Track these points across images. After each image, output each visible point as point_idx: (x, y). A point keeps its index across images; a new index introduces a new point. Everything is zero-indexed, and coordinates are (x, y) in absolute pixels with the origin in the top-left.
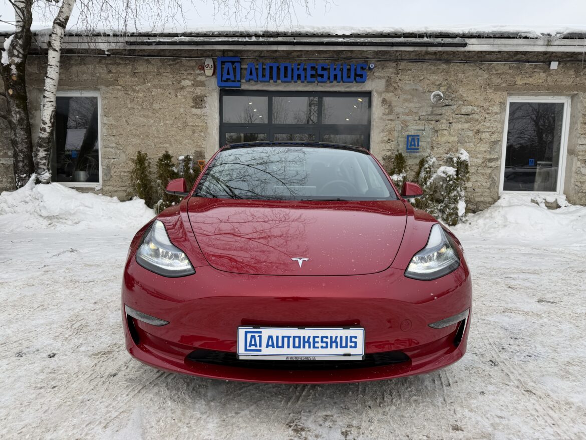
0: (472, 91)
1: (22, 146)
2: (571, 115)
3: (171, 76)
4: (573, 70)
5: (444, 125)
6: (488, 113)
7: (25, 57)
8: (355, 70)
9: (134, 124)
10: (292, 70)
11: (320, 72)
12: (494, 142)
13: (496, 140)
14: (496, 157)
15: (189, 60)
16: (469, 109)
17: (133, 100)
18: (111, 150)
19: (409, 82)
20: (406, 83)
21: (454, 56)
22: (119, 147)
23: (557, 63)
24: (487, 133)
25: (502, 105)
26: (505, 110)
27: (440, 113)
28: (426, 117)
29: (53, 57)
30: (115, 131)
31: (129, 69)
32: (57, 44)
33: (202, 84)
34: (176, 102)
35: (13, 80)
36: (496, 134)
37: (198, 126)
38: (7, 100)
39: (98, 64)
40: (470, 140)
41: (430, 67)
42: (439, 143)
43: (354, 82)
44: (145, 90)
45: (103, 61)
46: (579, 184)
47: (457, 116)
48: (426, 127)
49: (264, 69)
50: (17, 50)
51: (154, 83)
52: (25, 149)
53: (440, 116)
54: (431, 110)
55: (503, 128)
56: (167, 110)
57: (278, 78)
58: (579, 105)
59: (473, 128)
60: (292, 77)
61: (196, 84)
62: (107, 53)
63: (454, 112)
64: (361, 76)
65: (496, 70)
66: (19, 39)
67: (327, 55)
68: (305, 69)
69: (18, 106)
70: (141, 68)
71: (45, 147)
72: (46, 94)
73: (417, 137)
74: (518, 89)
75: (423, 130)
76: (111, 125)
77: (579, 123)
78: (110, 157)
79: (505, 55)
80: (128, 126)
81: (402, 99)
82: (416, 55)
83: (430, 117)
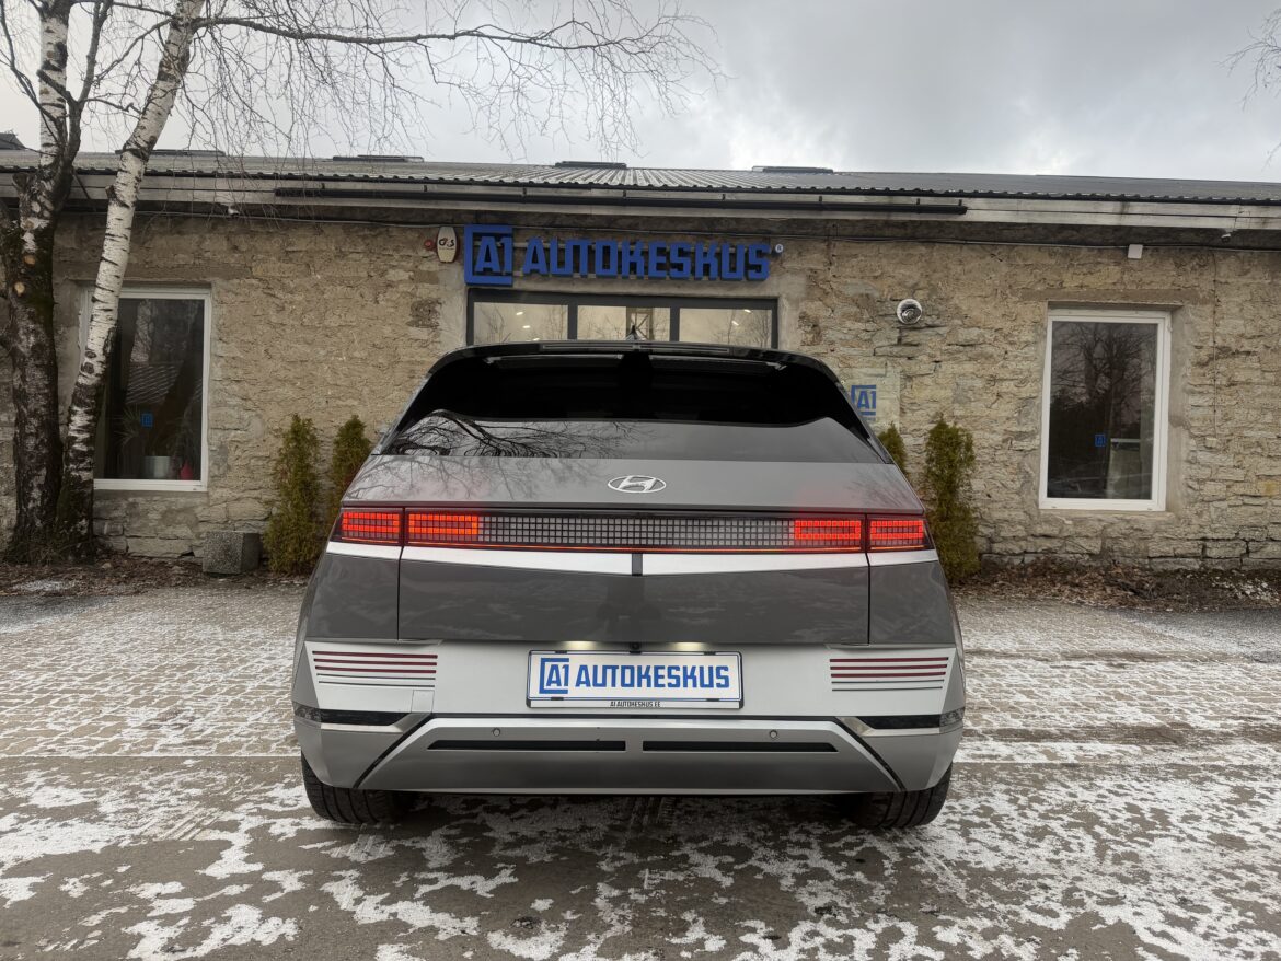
0: (979, 299)
1: (38, 404)
2: (1172, 347)
3: (366, 260)
4: (1171, 261)
5: (922, 365)
6: (1012, 343)
7: (56, 218)
8: (746, 255)
9: (283, 358)
10: (620, 253)
11: (675, 259)
12: (1026, 399)
13: (1029, 395)
14: (1030, 429)
15: (404, 230)
16: (973, 334)
17: (283, 308)
18: (232, 412)
19: (854, 281)
20: (846, 284)
21: (941, 231)
22: (249, 404)
23: (1141, 247)
24: (1012, 383)
25: (1038, 325)
26: (1045, 337)
27: (916, 343)
28: (888, 349)
29: (118, 219)
30: (240, 373)
31: (274, 245)
32: (127, 193)
33: (432, 278)
34: (375, 314)
35: (27, 265)
36: (1029, 385)
37: (422, 363)
38: (10, 306)
39: (210, 232)
40: (977, 396)
41: (893, 251)
42: (916, 400)
43: (744, 280)
44: (309, 287)
45: (221, 228)
46: (1196, 486)
47: (950, 347)
48: (890, 368)
49: (561, 251)
50: (39, 202)
51: (330, 274)
52: (43, 409)
53: (915, 348)
54: (898, 335)
55: (1041, 372)
56: (356, 329)
57: (591, 269)
58: (1186, 327)
59: (982, 372)
60: (620, 267)
61: (419, 277)
62: (231, 211)
63: (943, 341)
64: (758, 268)
65: (1024, 260)
66: (46, 180)
67: (689, 225)
68: (645, 253)
69: (32, 318)
70: (302, 241)
71: (87, 405)
72: (98, 294)
73: (870, 390)
74: (1068, 294)
75: (882, 376)
76: (234, 358)
77: (1188, 364)
78: (227, 426)
79: (1040, 229)
80: (270, 362)
81: (838, 313)
82: (866, 228)
83: (896, 350)
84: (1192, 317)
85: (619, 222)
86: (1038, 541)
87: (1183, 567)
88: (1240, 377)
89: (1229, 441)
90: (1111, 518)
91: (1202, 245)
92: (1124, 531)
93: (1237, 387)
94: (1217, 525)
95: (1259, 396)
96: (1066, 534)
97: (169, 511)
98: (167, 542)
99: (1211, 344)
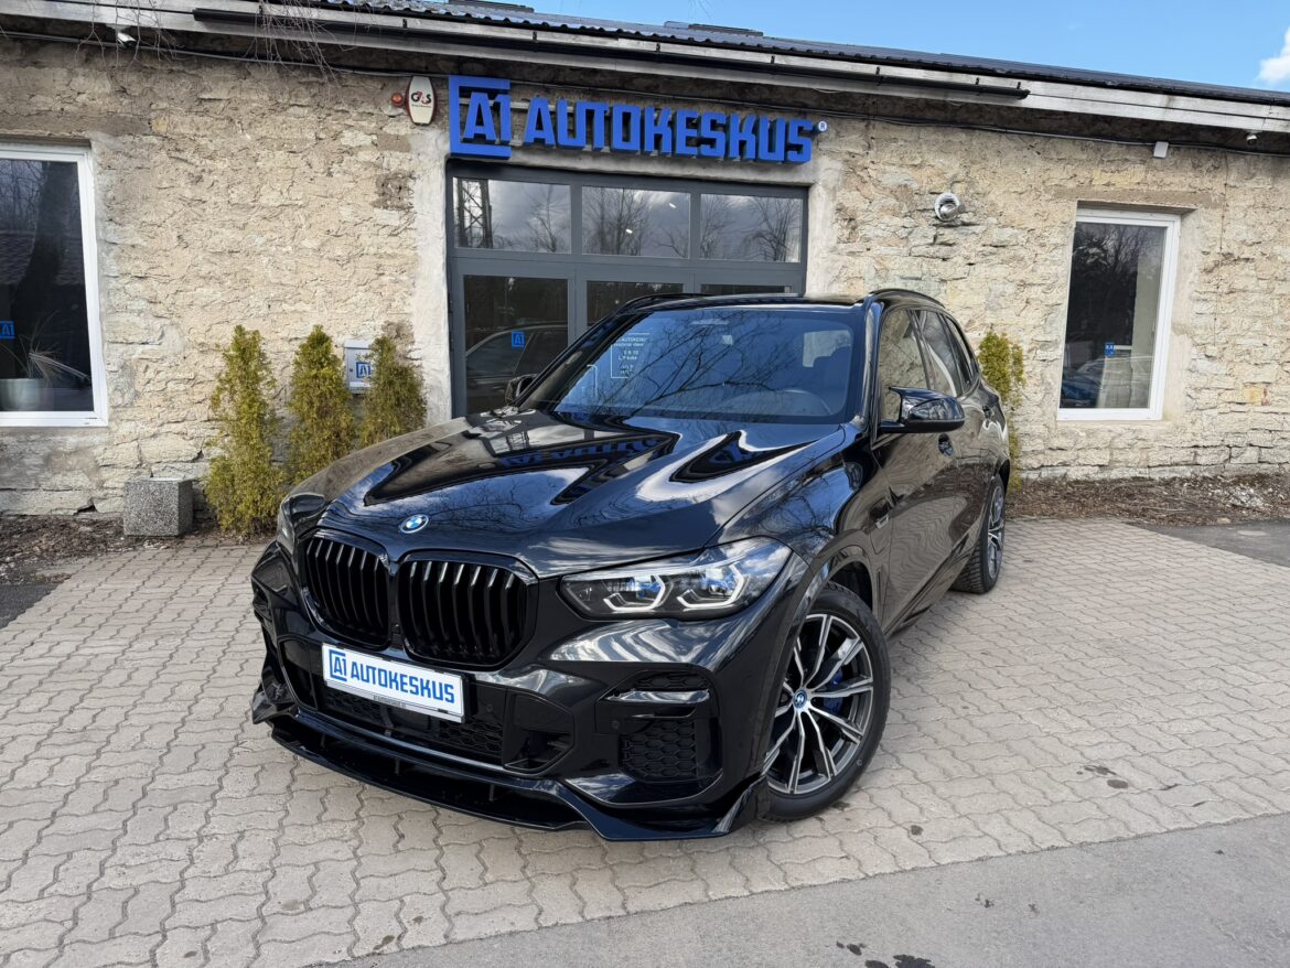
0: (1014, 195)
2: (1180, 253)
3: (313, 117)
4: (1190, 161)
5: (957, 266)
6: (1043, 245)
8: (786, 133)
9: (204, 248)
10: (642, 122)
11: (706, 132)
12: (1051, 306)
13: (1054, 302)
14: (1054, 338)
15: (362, 78)
16: (1006, 234)
17: (200, 177)
18: (138, 319)
19: (893, 168)
20: (885, 172)
21: (981, 116)
22: (159, 309)
23: (1167, 144)
24: (1040, 288)
25: (1067, 226)
26: (1071, 239)
27: (951, 242)
28: (925, 249)
30: (144, 267)
31: (181, 87)
33: (402, 144)
34: (330, 191)
36: (1055, 291)
37: (393, 256)
39: (82, 65)
40: (1008, 303)
41: (933, 137)
43: (781, 163)
44: (235, 151)
45: (100, 61)
47: (983, 248)
48: (925, 269)
51: (264, 134)
53: (950, 248)
54: (934, 233)
55: (1067, 277)
56: (306, 212)
57: (608, 141)
58: (1196, 232)
59: (1013, 277)
60: (642, 140)
61: (385, 143)
63: (978, 241)
64: (798, 148)
65: (1058, 153)
67: (717, 92)
68: (672, 124)
70: (220, 86)
74: (1097, 193)
75: (917, 279)
76: (133, 246)
77: (1196, 270)
78: (131, 339)
79: (1075, 120)
80: (186, 252)
81: (875, 207)
82: (906, 107)
83: (932, 250)
84: (1204, 222)
85: (635, 82)
86: (1054, 453)
87: (1178, 476)
88: (1239, 285)
89: (1224, 349)
90: (1119, 429)
91: (1219, 145)
92: (1130, 442)
93: (1235, 295)
94: (1208, 433)
95: (1252, 304)
96: (1079, 446)
97: (56, 453)
98: (56, 494)
99: (1218, 250)
